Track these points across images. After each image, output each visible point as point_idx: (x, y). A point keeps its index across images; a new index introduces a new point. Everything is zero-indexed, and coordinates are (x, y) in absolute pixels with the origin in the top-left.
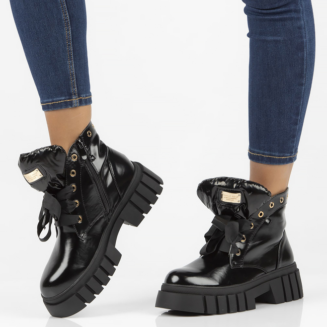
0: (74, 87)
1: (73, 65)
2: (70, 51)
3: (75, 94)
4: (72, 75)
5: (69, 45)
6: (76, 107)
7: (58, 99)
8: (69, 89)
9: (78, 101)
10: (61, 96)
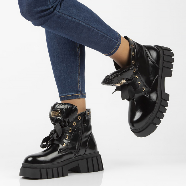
0: (80, 88)
1: (80, 76)
2: (79, 69)
3: (80, 92)
4: (79, 81)
5: (79, 66)
6: (80, 98)
7: (71, 94)
8: (77, 89)
9: (81, 95)
10: (73, 92)
